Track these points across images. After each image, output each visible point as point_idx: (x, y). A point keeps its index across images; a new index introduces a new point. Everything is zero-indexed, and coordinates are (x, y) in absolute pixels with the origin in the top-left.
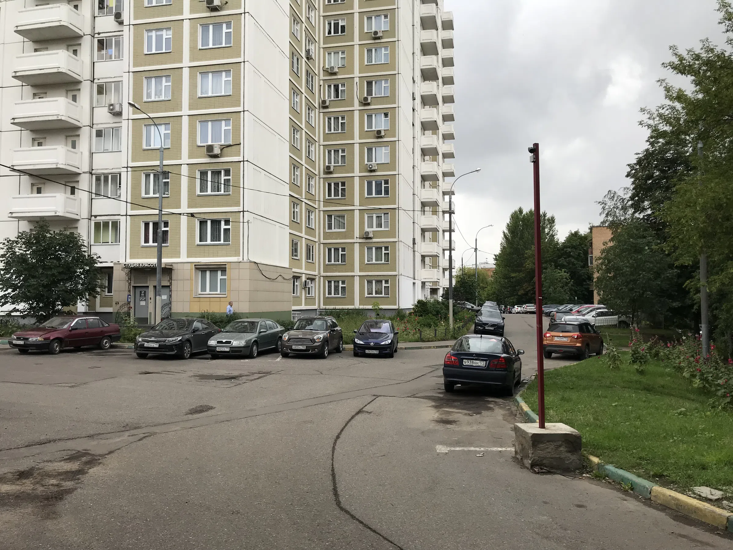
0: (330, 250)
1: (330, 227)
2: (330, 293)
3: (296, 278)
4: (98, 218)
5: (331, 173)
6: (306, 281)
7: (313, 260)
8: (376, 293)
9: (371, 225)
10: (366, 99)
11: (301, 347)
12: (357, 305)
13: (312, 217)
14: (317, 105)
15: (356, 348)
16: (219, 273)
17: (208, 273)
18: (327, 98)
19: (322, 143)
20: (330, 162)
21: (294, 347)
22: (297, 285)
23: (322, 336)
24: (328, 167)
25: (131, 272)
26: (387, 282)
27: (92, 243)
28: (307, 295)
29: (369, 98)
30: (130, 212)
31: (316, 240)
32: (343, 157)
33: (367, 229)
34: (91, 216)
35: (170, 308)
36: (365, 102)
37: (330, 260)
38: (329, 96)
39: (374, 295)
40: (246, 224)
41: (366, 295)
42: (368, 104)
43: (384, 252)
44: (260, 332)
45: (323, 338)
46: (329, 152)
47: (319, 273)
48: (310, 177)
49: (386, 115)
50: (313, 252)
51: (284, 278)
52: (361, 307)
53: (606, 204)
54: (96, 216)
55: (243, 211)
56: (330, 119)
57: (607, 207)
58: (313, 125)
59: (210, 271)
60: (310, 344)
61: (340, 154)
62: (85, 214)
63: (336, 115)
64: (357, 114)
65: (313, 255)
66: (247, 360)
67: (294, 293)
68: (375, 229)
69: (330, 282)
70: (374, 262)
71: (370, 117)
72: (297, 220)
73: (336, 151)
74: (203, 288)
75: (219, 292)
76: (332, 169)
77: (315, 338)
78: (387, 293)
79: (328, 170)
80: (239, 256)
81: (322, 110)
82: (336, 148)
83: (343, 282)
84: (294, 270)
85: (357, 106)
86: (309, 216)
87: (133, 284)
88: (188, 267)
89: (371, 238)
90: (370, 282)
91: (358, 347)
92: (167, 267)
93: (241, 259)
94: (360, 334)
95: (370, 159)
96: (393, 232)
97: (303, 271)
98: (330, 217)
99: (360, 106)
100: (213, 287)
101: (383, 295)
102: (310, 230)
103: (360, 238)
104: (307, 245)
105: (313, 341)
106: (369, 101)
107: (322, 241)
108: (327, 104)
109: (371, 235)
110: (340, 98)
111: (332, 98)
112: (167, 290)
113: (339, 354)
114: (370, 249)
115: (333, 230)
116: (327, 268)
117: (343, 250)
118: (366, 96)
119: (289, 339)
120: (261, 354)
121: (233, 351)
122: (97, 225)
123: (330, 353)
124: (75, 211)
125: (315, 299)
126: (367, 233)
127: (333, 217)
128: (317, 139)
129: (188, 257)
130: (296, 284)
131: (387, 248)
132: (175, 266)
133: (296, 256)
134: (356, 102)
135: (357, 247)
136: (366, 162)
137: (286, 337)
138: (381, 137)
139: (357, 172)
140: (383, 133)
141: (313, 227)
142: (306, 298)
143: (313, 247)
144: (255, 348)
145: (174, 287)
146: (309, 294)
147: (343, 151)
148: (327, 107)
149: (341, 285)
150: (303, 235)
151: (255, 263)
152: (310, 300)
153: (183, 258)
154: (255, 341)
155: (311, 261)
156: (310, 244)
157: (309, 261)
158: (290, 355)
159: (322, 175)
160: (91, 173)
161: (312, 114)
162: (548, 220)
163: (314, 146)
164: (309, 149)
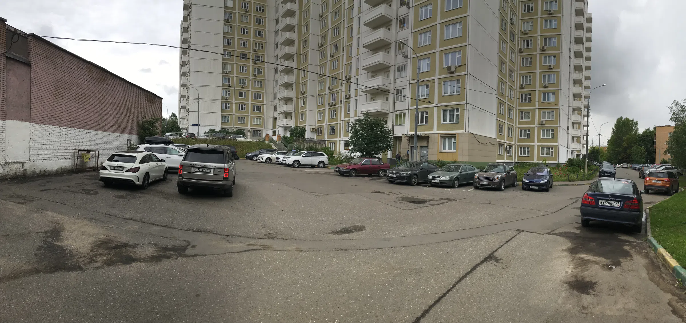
0: (521, 131)
1: (522, 118)
2: (521, 154)
3: (501, 145)
4: (397, 112)
5: (523, 88)
6: (507, 147)
7: (511, 136)
8: (546, 154)
9: (544, 118)
10: (543, 47)
12: (535, 161)
13: (512, 112)
14: (516, 51)
15: (524, 185)
16: (453, 139)
17: (447, 140)
18: (522, 48)
19: (519, 72)
20: (523, 82)
21: (481, 183)
22: (501, 149)
23: (500, 176)
24: (522, 85)
25: (409, 138)
26: (552, 148)
27: (394, 125)
29: (545, 47)
30: (410, 108)
31: (514, 125)
32: (530, 80)
33: (542, 119)
34: (394, 111)
35: (428, 158)
36: (543, 50)
37: (521, 136)
38: (524, 47)
39: (545, 155)
40: (467, 111)
41: (541, 155)
43: (551, 132)
44: (461, 172)
46: (523, 77)
47: (515, 143)
48: (511, 90)
49: (554, 57)
50: (511, 131)
51: (491, 144)
52: (537, 162)
53: (672, 108)
54: (396, 111)
55: (466, 104)
56: (523, 59)
57: (673, 110)
58: (514, 62)
59: (448, 138)
60: (492, 181)
61: (529, 78)
62: (391, 110)
63: (527, 57)
64: (538, 56)
65: (511, 133)
66: (449, 189)
67: (500, 153)
68: (546, 119)
69: (521, 148)
70: (545, 137)
71: (545, 57)
72: (502, 113)
73: (526, 77)
74: (445, 148)
75: (452, 150)
76: (524, 86)
77: (495, 177)
78: (552, 155)
79: (522, 87)
80: (463, 130)
81: (519, 54)
82: (527, 75)
83: (528, 148)
84: (498, 140)
85: (538, 51)
86: (510, 113)
87: (410, 145)
88: (436, 136)
89: (544, 124)
90: (543, 148)
91: (525, 184)
92: (426, 136)
94: (527, 176)
95: (544, 81)
96: (556, 121)
97: (506, 141)
98: (522, 112)
99: (540, 51)
100: (450, 148)
101: (550, 156)
102: (510, 119)
103: (538, 124)
104: (508, 127)
105: (494, 179)
107: (517, 126)
108: (522, 50)
110: (529, 47)
112: (426, 148)
113: (514, 188)
114: (543, 130)
115: (524, 120)
116: (520, 140)
117: (529, 130)
119: (478, 177)
120: (460, 186)
121: (441, 183)
122: (397, 115)
123: (506, 187)
124: (387, 109)
125: (512, 157)
126: (542, 121)
127: (524, 113)
128: (516, 69)
129: (437, 130)
131: (553, 130)
132: (430, 136)
133: (502, 132)
134: (538, 49)
135: (536, 129)
136: (543, 83)
137: (476, 176)
138: (551, 69)
139: (538, 88)
140: (552, 67)
141: (512, 118)
142: (507, 156)
143: (512, 129)
144: (456, 182)
145: (429, 147)
146: (509, 154)
147: (530, 76)
148: (522, 52)
149: (527, 150)
150: (506, 121)
151: (473, 133)
152: (509, 157)
153: (435, 131)
154: (456, 177)
155: (510, 136)
156: (510, 126)
157: (509, 136)
159: (518, 90)
160: (394, 89)
161: (513, 56)
162: (635, 123)
163: (514, 73)
164: (511, 74)
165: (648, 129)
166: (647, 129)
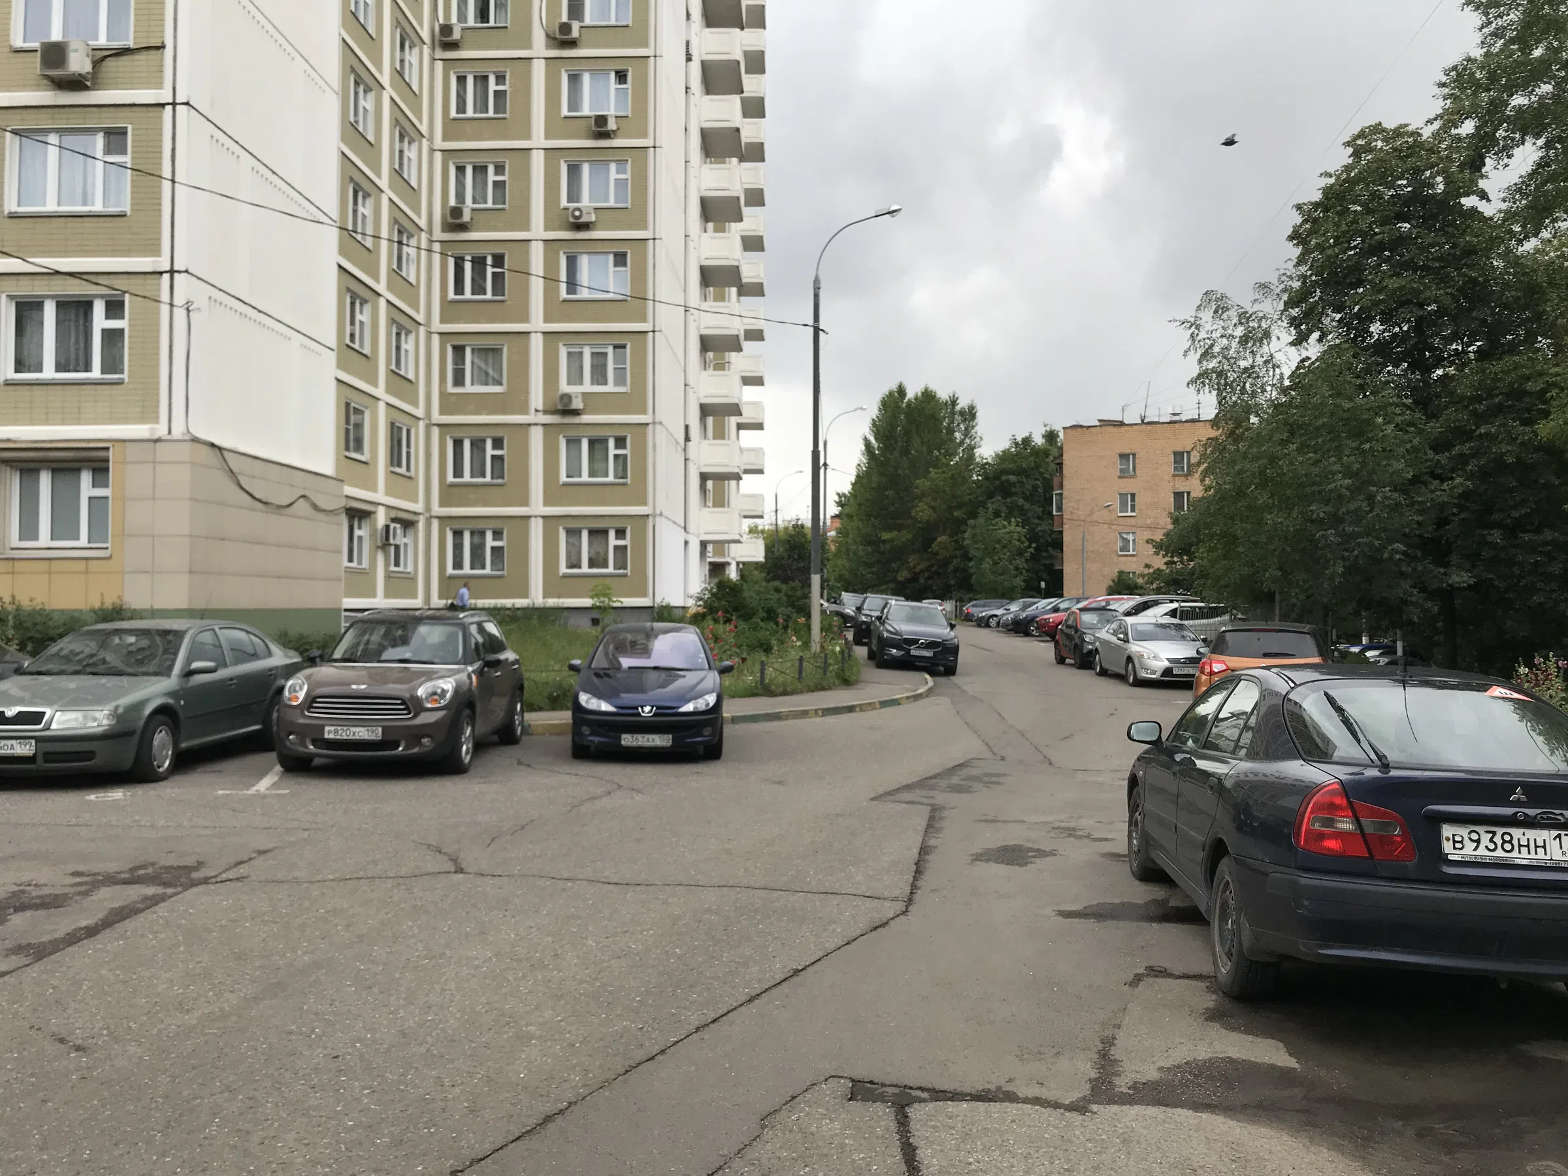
0: (458, 444)
1: (459, 380)
2: (458, 564)
3: (357, 514)
5: (463, 227)
6: (387, 527)
7: (408, 469)
8: (592, 563)
9: (576, 377)
10: (565, 28)
11: (361, 733)
12: (537, 597)
13: (408, 345)
14: (425, 34)
15: (586, 730)
16: (86, 477)
17: (45, 479)
18: (454, 19)
19: (439, 143)
20: (460, 196)
21: (330, 733)
22: (360, 538)
23: (448, 685)
24: (456, 212)
26: (620, 533)
28: (393, 568)
29: (576, 26)
31: (419, 412)
32: (499, 185)
33: (564, 387)
36: (562, 39)
37: (458, 473)
38: (462, 17)
39: (585, 569)
40: (180, 314)
41: (563, 570)
42: (572, 44)
43: (612, 451)
44: (188, 674)
45: (457, 691)
46: (461, 169)
47: (428, 507)
48: (403, 231)
49: (621, 77)
50: (408, 446)
51: (316, 507)
52: (552, 602)
53: (1196, 326)
55: (172, 272)
56: (462, 80)
57: (1203, 335)
58: (415, 88)
59: (54, 471)
60: (403, 719)
61: (492, 177)
63: (481, 69)
64: (539, 71)
65: (408, 454)
66: (117, 794)
67: (350, 560)
68: (588, 387)
69: (458, 534)
70: (585, 478)
71: (574, 79)
72: (361, 345)
73: (480, 170)
74: (29, 529)
75: (83, 541)
76: (466, 217)
77: (421, 692)
78: (621, 563)
79: (455, 221)
80: (156, 420)
81: (440, 54)
82: (480, 160)
83: (497, 534)
84: (349, 490)
85: (539, 47)
86: (398, 348)
89: (576, 413)
90: (574, 533)
91: (589, 723)
93: (161, 430)
94: (597, 675)
95: (573, 196)
96: (637, 399)
97: (380, 496)
98: (459, 350)
99: (548, 47)
100: (64, 526)
101: (610, 570)
102: (400, 381)
103: (545, 412)
104: (392, 424)
105: (413, 705)
106: (575, 33)
107: (437, 417)
108: (457, 35)
109: (577, 404)
110: (492, 23)
111: (471, 21)
113: (512, 750)
114: (574, 442)
115: (469, 388)
116: (450, 494)
117: (498, 443)
118: (565, 19)
119: (311, 701)
120: (186, 761)
121: (49, 757)
123: (480, 746)
125: (413, 579)
126: (567, 398)
127: (468, 351)
128: (424, 129)
130: (357, 532)
131: (620, 442)
133: (359, 447)
134: (539, 37)
135: (536, 438)
136: (564, 202)
137: (297, 690)
138: (606, 135)
139: (538, 229)
140: (612, 125)
141: (411, 376)
142: (389, 576)
143: (408, 431)
144: (161, 737)
146: (397, 564)
147: (499, 169)
148: (454, 46)
149: (490, 542)
150: (380, 391)
151: (213, 445)
152: (399, 583)
154: (160, 711)
155: (402, 470)
156: (402, 420)
157: (397, 470)
158: (317, 761)
159: (438, 234)
161: (412, 57)
162: (962, 413)
163: (415, 146)
164: (401, 152)
165: (1027, 441)
166: (1019, 439)
